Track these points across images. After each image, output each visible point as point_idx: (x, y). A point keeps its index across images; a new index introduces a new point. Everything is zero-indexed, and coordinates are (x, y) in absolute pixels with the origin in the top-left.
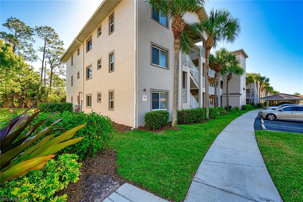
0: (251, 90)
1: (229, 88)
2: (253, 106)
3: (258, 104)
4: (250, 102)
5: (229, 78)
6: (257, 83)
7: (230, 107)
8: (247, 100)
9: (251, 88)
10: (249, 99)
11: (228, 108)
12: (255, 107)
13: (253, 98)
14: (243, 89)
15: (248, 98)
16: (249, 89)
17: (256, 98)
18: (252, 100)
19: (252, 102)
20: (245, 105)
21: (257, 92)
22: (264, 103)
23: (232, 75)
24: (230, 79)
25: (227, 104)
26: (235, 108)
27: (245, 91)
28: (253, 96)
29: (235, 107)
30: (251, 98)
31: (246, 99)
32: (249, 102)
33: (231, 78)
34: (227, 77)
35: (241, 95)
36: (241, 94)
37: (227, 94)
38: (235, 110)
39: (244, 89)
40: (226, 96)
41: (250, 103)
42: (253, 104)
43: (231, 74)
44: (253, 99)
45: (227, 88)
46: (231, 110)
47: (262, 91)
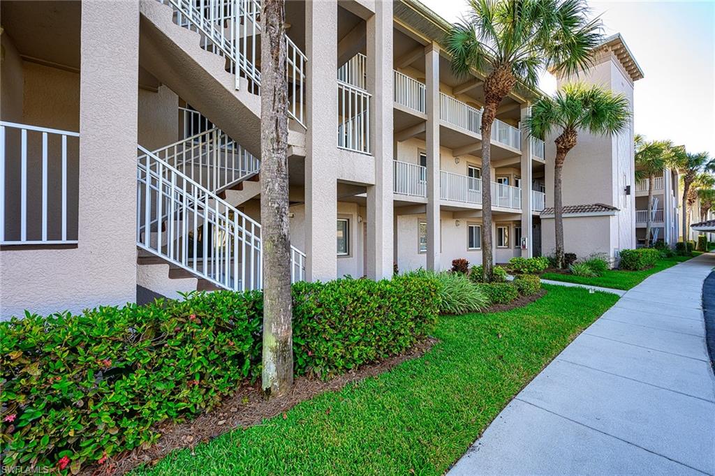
0: (654, 200)
1: (563, 186)
2: (663, 254)
3: (680, 246)
4: (652, 237)
5: (564, 146)
6: (674, 174)
7: (571, 258)
8: (640, 232)
9: (653, 193)
10: (645, 229)
11: (563, 264)
12: (669, 255)
13: (660, 225)
14: (622, 191)
15: (643, 225)
16: (648, 197)
17: (673, 224)
18: (657, 232)
19: (655, 240)
20: (634, 248)
21: (674, 207)
22: (697, 240)
23: (574, 133)
24: (567, 149)
25: (557, 245)
26: (588, 264)
27: (631, 199)
28: (660, 216)
29: (588, 258)
30: (653, 225)
31: (637, 229)
32: (648, 237)
33: (572, 146)
34: (557, 141)
35: (616, 213)
36: (615, 209)
37: (558, 210)
38: (588, 271)
39: (628, 190)
40: (554, 216)
41: (651, 242)
42: (660, 244)
43: (570, 131)
44: (662, 230)
45: (555, 186)
46: (571, 272)
47: (691, 202)
